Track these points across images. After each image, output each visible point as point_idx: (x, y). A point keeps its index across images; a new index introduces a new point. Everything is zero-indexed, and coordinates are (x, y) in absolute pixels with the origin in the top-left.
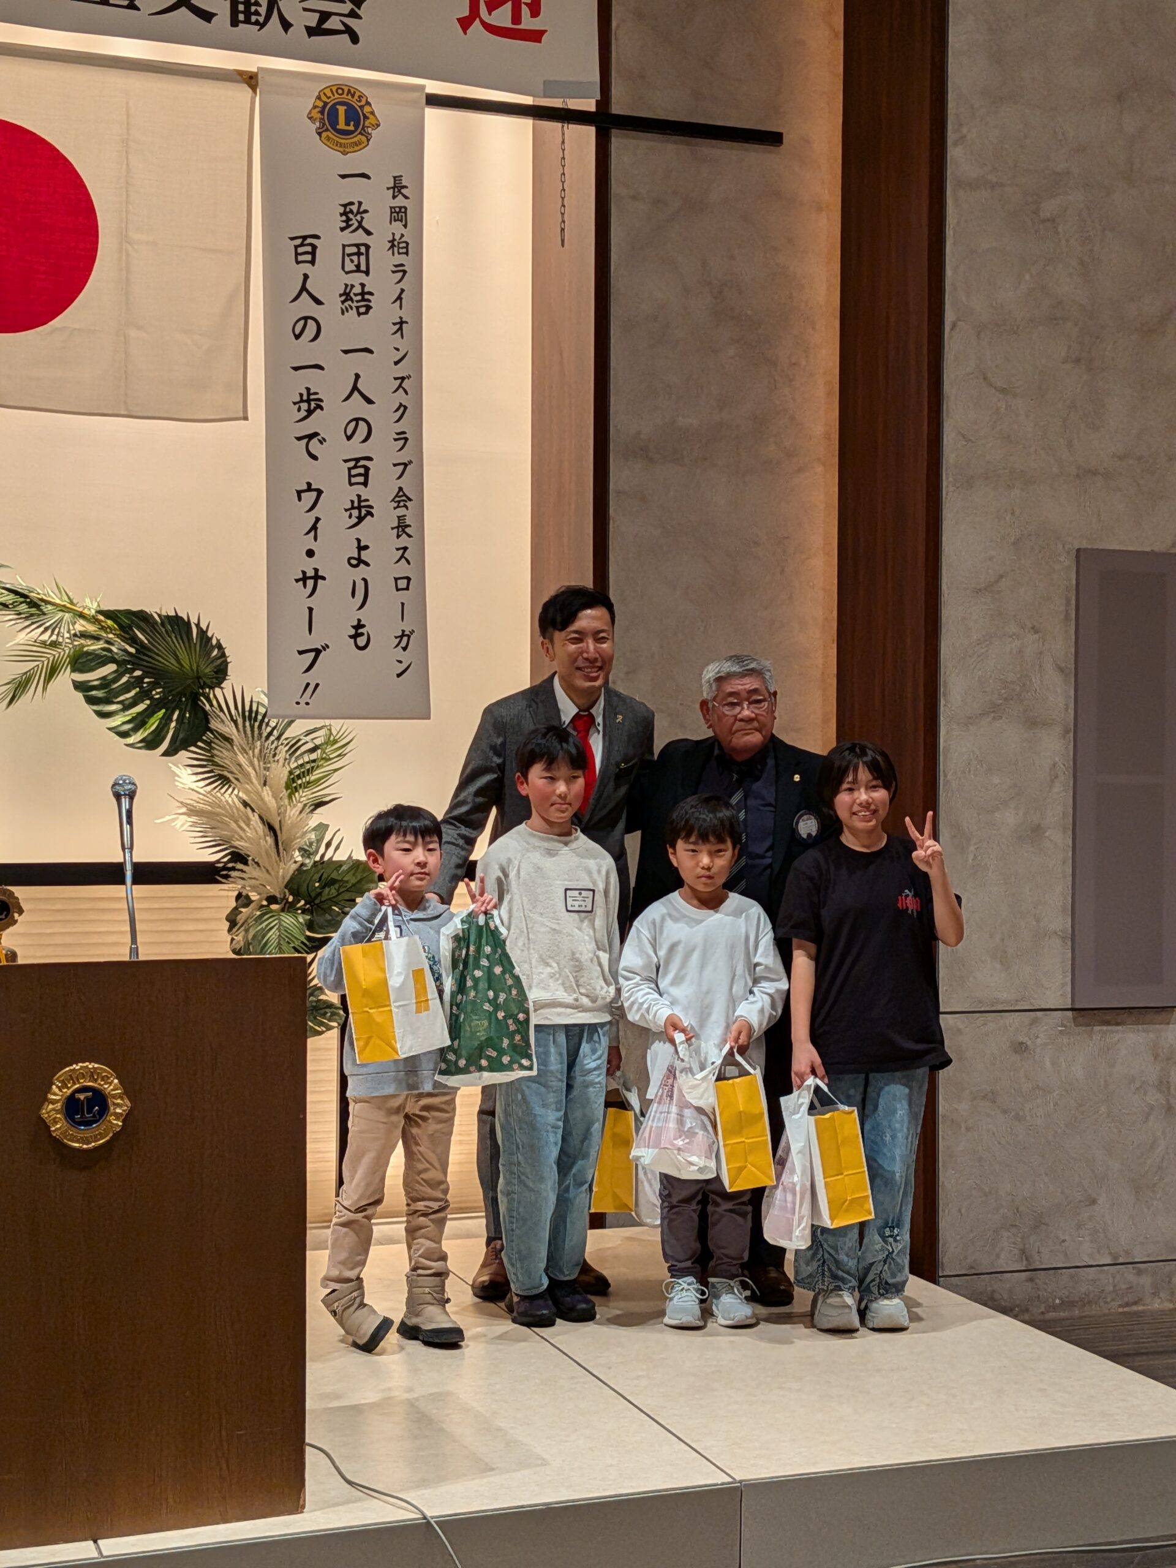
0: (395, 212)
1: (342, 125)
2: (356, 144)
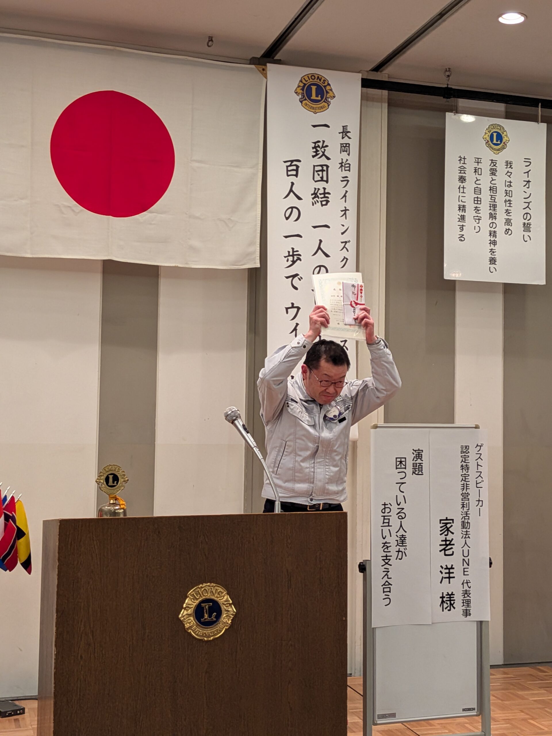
0: (343, 146)
1: (314, 97)
2: (322, 108)
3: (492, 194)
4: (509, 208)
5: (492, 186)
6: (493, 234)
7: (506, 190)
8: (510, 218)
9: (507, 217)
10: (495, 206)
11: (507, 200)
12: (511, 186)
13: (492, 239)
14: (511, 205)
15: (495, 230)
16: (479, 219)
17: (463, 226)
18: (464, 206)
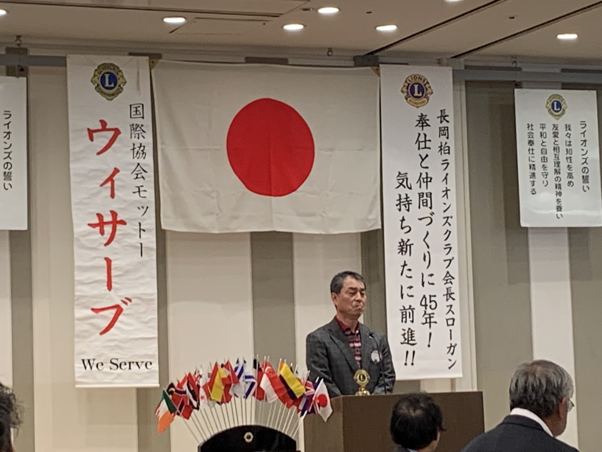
3: (556, 153)
4: (570, 164)
5: (555, 146)
6: (558, 186)
7: (567, 149)
9: (569, 172)
10: (558, 163)
11: (568, 157)
12: (571, 145)
13: (558, 191)
14: (572, 161)
15: (560, 183)
16: (546, 175)
17: (534, 181)
18: (534, 165)
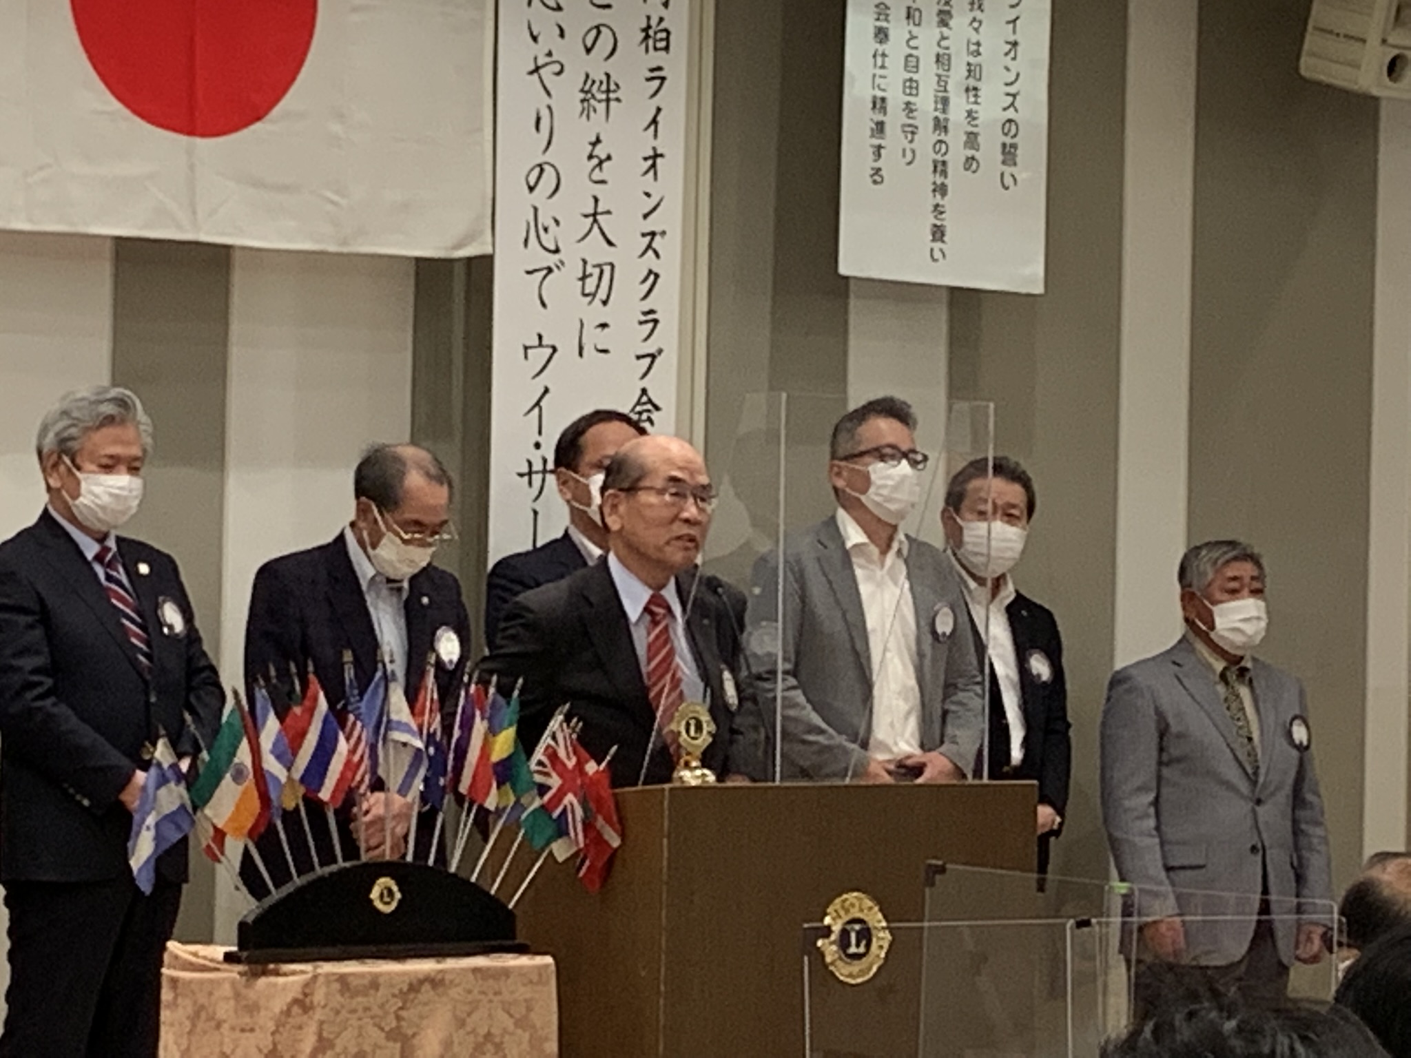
3: (940, 72)
4: (975, 107)
5: (941, 51)
6: (940, 167)
7: (969, 64)
8: (975, 130)
9: (970, 129)
10: (945, 101)
11: (971, 87)
12: (979, 54)
13: (939, 180)
14: (979, 100)
15: (946, 158)
16: (913, 133)
17: (880, 147)
18: (883, 100)
